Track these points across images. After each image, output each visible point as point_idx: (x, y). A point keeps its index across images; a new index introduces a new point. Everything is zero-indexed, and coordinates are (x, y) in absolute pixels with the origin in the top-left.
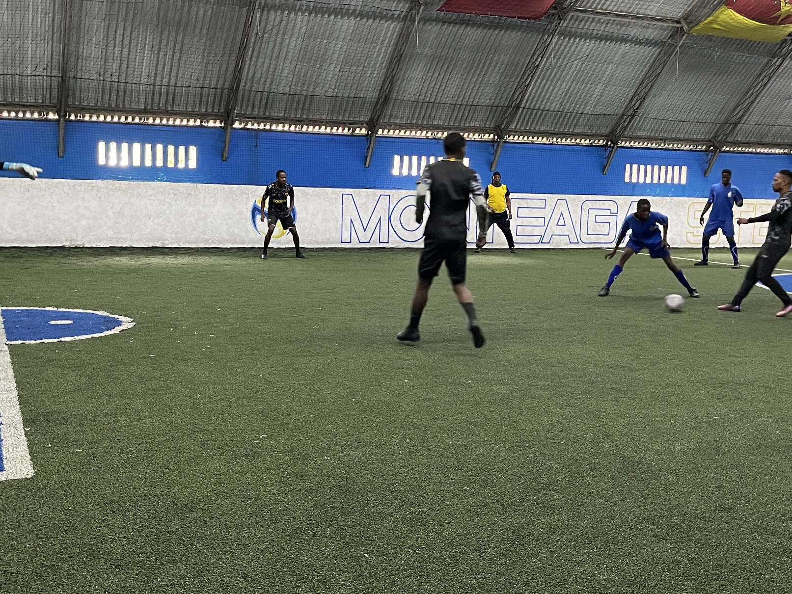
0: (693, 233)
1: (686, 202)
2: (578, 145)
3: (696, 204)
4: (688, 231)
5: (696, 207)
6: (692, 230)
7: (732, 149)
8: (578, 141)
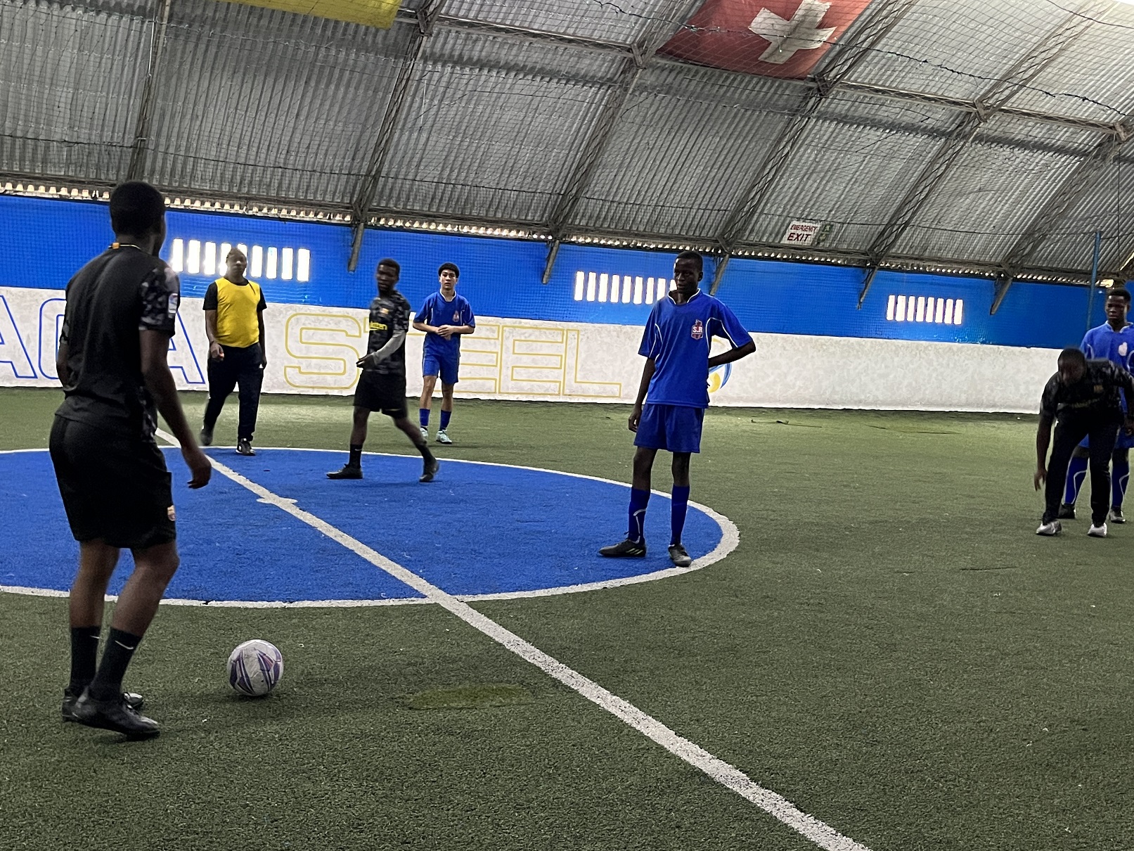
0: (299, 368)
1: (281, 312)
2: (62, 198)
3: (303, 316)
4: (286, 364)
5: (303, 321)
6: (295, 362)
7: (408, 224)
8: (64, 192)
